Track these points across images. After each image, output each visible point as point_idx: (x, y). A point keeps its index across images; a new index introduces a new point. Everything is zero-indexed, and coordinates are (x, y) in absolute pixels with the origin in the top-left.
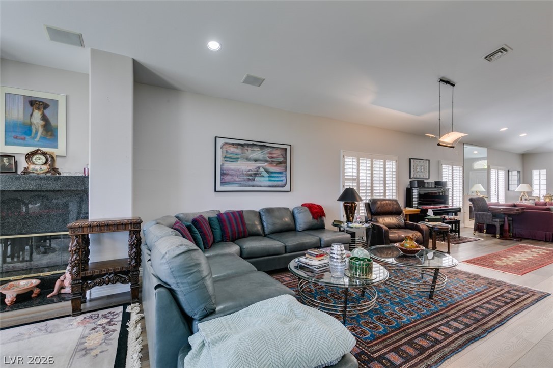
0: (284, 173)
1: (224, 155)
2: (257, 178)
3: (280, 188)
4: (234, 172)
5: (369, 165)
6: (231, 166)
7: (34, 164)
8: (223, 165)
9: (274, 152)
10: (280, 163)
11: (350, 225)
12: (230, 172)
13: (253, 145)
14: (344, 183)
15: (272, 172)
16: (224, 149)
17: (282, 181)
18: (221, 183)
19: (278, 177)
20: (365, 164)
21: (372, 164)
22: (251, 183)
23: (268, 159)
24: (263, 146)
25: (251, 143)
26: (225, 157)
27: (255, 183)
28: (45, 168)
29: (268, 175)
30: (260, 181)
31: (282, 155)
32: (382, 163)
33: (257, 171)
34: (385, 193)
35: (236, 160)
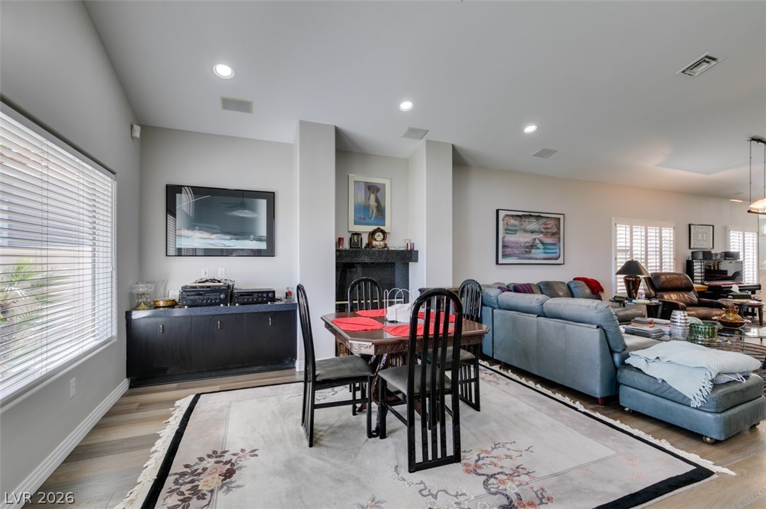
0: (558, 244)
1: (505, 227)
2: (533, 251)
3: (554, 259)
4: (513, 245)
5: (643, 234)
6: (511, 238)
7: (375, 240)
8: (503, 237)
9: (549, 222)
10: (554, 234)
11: (634, 301)
12: (510, 245)
13: (530, 216)
14: (616, 255)
15: (546, 244)
16: (505, 222)
17: (556, 253)
18: (503, 255)
19: (552, 249)
20: (639, 232)
21: (646, 233)
22: (528, 256)
23: (543, 230)
24: (538, 217)
25: (528, 214)
26: (506, 230)
27: (531, 255)
28: (382, 243)
29: (542, 247)
30: (536, 253)
31: (556, 225)
32: (658, 231)
33: (534, 243)
34: (661, 266)
35: (515, 232)
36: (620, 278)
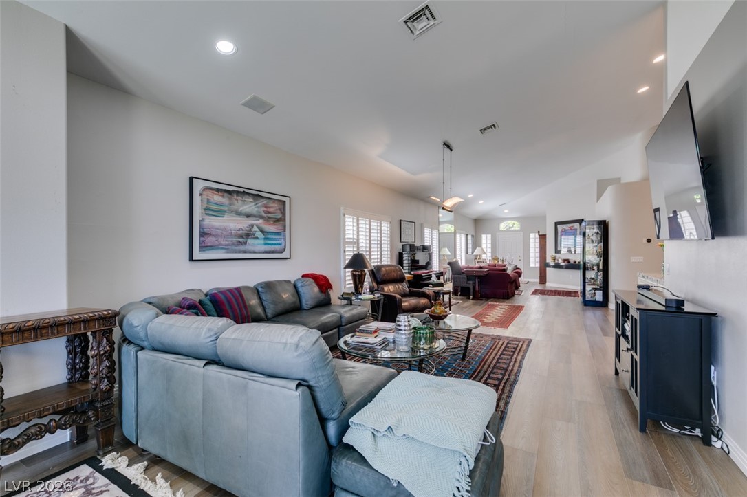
0: (282, 233)
1: (205, 205)
2: (249, 241)
3: (278, 254)
4: (219, 232)
5: (368, 226)
6: (214, 222)
8: (202, 220)
9: (271, 205)
10: (277, 220)
11: (360, 297)
12: (214, 232)
13: (243, 193)
14: (345, 247)
15: (268, 233)
16: (205, 197)
17: (280, 244)
18: (200, 247)
19: (275, 239)
21: (370, 226)
22: (242, 248)
23: (263, 214)
24: (257, 197)
25: (242, 190)
26: (206, 209)
27: (247, 247)
29: (263, 236)
30: (254, 245)
31: (280, 209)
32: (378, 224)
33: (250, 230)
35: (221, 213)
36: (348, 272)
